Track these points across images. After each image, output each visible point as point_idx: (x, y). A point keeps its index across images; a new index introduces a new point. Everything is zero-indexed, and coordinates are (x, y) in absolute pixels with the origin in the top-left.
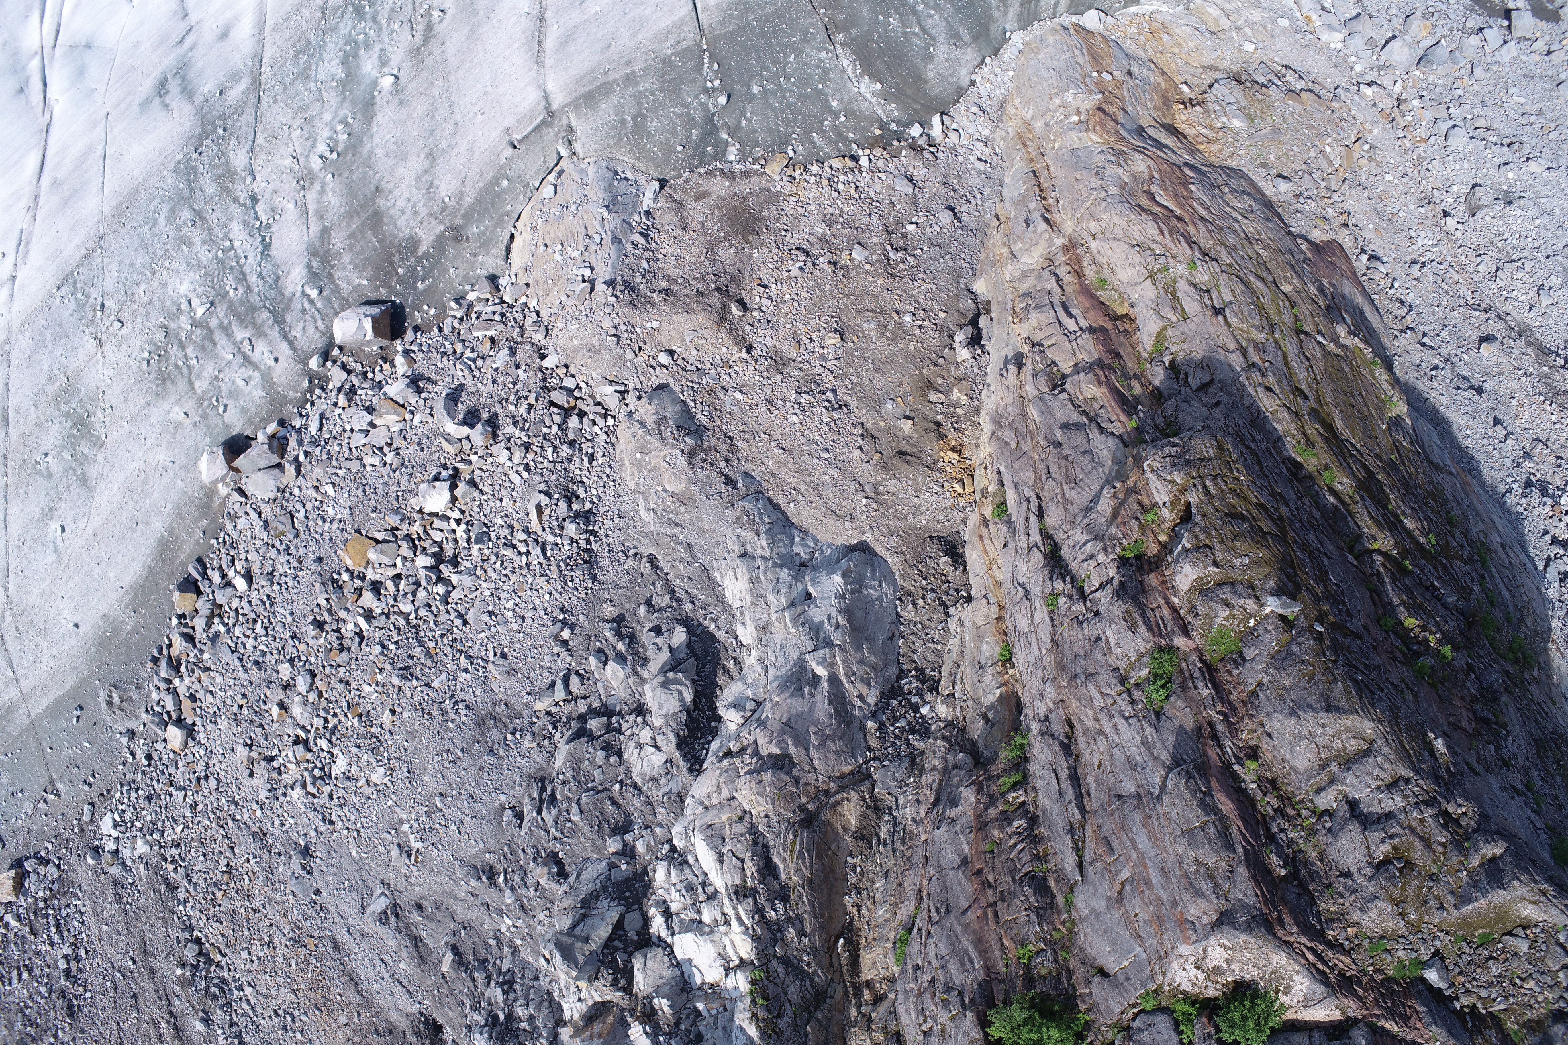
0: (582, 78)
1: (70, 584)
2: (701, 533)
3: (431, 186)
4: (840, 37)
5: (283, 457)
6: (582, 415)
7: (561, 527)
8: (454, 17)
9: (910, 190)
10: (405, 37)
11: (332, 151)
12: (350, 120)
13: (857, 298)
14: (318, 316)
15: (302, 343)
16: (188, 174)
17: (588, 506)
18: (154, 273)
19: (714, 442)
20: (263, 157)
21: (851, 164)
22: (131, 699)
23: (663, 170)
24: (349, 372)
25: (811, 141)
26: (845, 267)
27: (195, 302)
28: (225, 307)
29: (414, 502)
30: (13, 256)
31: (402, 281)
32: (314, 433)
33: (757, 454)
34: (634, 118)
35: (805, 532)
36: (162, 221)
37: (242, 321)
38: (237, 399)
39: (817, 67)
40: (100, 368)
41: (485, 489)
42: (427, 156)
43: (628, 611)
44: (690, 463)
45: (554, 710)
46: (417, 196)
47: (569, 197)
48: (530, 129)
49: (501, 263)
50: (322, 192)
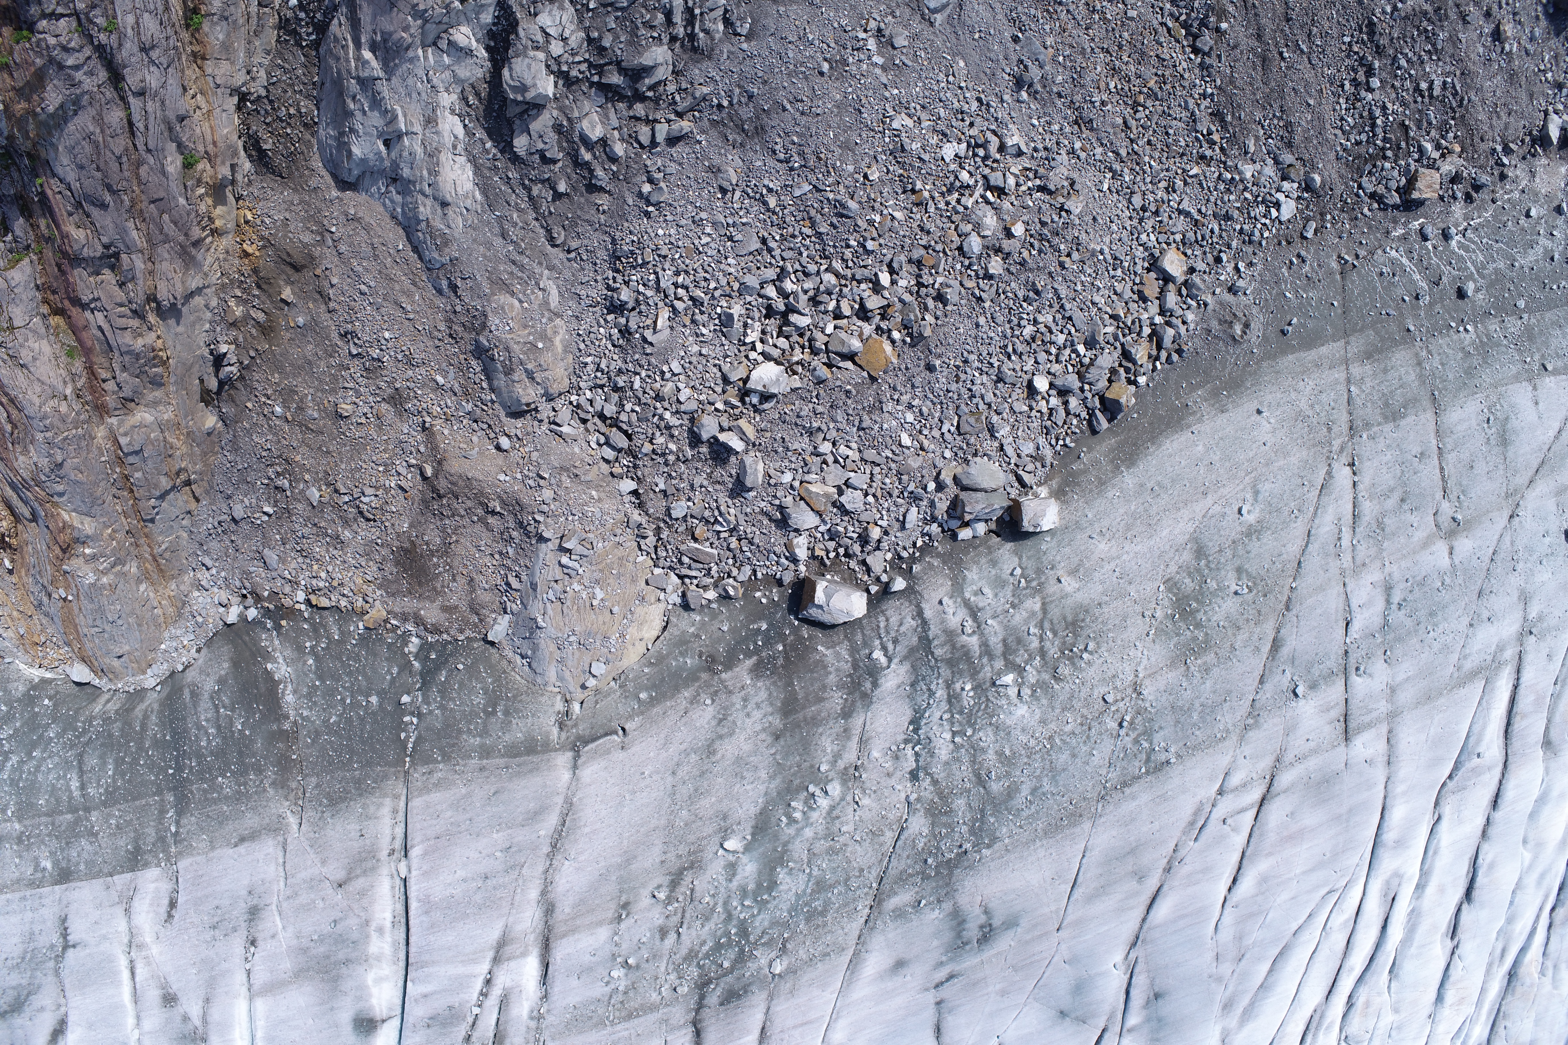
0: (531, 771)
1: (1251, 454)
2: (489, 245)
3: (721, 721)
4: (287, 726)
5: (956, 496)
6: (602, 416)
7: (637, 301)
8: (644, 885)
9: (266, 552)
10: (702, 884)
11: (813, 795)
12: (784, 819)
13: (320, 448)
14: (882, 631)
15: (908, 611)
16: (981, 829)
17: (610, 317)
18: (1051, 738)
19: (466, 336)
20: (891, 816)
21: (313, 598)
22: (1221, 322)
23: (483, 652)
24: (864, 563)
25: (342, 633)
26: (328, 485)
27: (1012, 692)
28: (981, 675)
29: (796, 382)
30: (1214, 816)
31: (782, 638)
32: (914, 510)
33: (429, 311)
34: (494, 713)
35: (394, 217)
36: (1025, 790)
37: (967, 654)
38: (998, 577)
39: (315, 703)
40: (1145, 661)
41: (715, 370)
42: (714, 752)
43: (582, 195)
44: (486, 316)
45: (672, 117)
46: (737, 716)
47: (577, 652)
48: (601, 741)
49: (673, 619)
50: (837, 756)
